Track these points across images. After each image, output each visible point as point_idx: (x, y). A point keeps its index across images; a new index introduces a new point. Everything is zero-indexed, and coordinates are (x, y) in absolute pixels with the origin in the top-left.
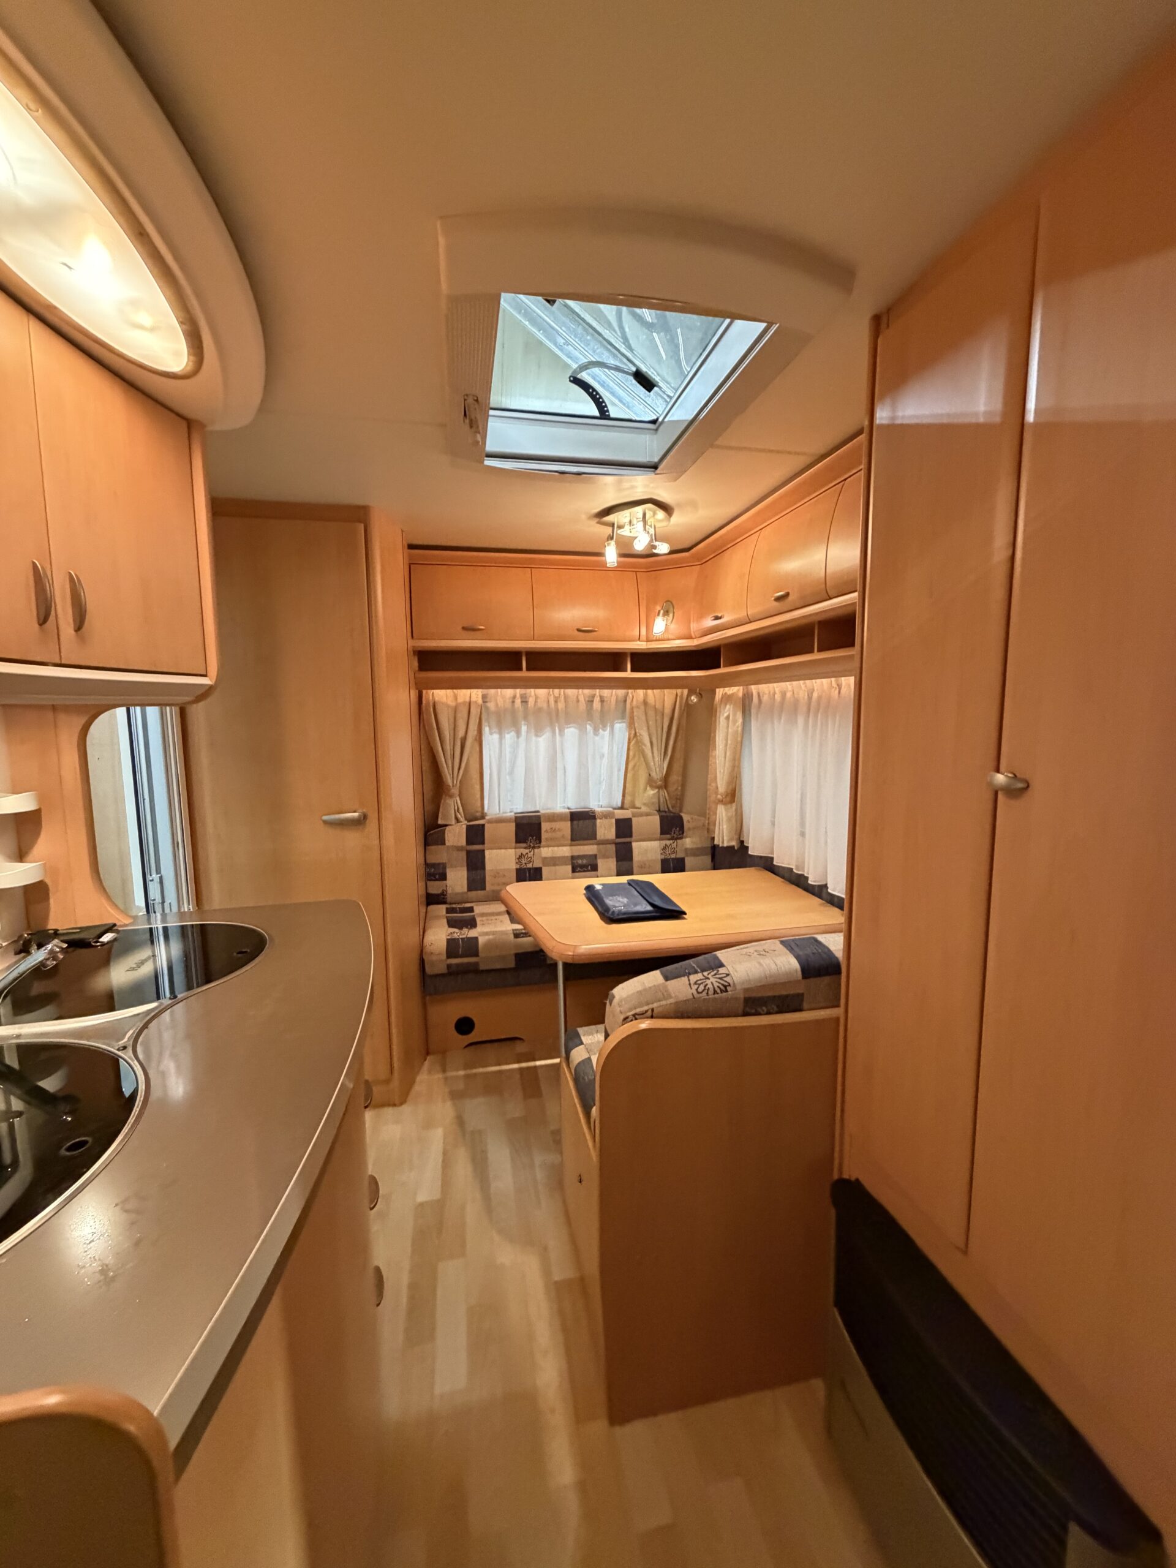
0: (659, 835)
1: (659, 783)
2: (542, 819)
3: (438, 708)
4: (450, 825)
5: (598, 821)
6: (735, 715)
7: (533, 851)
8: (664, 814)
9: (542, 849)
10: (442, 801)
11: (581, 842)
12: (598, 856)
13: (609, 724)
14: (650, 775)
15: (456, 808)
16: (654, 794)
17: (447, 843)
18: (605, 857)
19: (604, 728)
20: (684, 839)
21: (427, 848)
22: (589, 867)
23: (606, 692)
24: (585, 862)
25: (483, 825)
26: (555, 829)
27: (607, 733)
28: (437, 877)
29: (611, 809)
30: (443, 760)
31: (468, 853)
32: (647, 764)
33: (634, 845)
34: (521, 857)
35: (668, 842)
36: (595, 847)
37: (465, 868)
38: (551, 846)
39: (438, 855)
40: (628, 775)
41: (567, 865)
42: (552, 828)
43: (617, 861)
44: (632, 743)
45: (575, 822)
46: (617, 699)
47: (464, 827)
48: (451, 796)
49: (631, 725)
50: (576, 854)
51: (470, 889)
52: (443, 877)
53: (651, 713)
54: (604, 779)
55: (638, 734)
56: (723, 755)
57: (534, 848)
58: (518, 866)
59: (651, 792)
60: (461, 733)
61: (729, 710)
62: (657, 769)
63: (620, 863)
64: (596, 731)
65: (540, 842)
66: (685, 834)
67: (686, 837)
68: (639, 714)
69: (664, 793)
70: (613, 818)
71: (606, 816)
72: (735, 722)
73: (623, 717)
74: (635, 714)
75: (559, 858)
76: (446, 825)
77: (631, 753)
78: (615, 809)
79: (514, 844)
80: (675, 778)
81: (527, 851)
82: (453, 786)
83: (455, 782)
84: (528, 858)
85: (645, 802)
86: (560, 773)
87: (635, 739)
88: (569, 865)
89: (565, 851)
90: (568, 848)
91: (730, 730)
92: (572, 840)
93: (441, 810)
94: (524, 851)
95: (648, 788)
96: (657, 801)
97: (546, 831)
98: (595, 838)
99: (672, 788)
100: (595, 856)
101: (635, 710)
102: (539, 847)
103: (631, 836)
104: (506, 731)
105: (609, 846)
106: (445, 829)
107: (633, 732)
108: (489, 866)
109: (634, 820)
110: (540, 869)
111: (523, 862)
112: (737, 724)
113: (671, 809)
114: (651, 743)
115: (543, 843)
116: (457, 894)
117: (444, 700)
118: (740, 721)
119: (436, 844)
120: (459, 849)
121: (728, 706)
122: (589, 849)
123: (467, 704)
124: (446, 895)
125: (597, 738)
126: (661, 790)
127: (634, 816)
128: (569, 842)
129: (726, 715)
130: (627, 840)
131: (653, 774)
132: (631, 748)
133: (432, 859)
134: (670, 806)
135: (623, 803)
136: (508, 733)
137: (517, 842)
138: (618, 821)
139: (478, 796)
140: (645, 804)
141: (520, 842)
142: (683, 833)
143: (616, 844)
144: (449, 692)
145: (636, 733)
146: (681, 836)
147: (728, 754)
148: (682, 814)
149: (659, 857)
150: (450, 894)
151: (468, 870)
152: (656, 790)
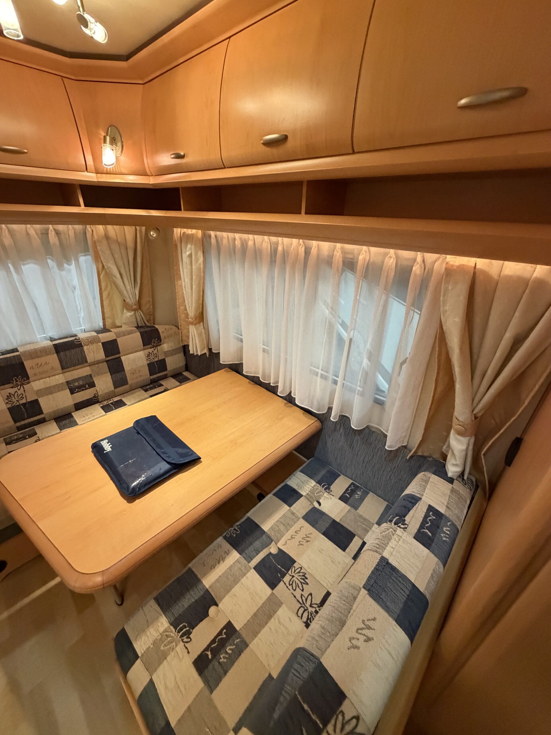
0: (143, 347)
1: (135, 307)
2: (23, 359)
5: (85, 348)
6: (196, 254)
7: (22, 388)
8: (143, 330)
9: (32, 383)
11: (73, 368)
12: (93, 375)
13: (73, 258)
14: (125, 301)
16: (131, 316)
18: (99, 374)
19: (69, 262)
20: (162, 345)
22: (87, 385)
23: (61, 227)
24: (81, 383)
26: (41, 363)
27: (73, 267)
29: (94, 334)
32: (121, 292)
33: (123, 358)
34: (9, 397)
35: (150, 350)
36: (88, 368)
38: (41, 379)
40: (104, 302)
41: (63, 390)
43: (111, 375)
44: (101, 276)
45: (62, 354)
46: (75, 233)
49: (97, 258)
50: (69, 379)
53: (115, 248)
54: (81, 309)
55: (106, 267)
56: (190, 288)
57: (22, 385)
58: (9, 406)
59: (129, 314)
61: (191, 249)
62: (131, 296)
63: (114, 375)
64: (60, 266)
65: (28, 378)
66: (162, 342)
67: (163, 344)
68: (103, 247)
69: (139, 313)
70: (99, 342)
71: (92, 341)
72: (197, 260)
73: (86, 251)
74: (99, 248)
75: (54, 386)
77: (103, 285)
78: (98, 332)
80: (146, 299)
81: (16, 389)
84: (18, 395)
85: (124, 322)
86: (30, 310)
87: (104, 271)
88: (65, 389)
90: (61, 376)
91: (194, 267)
92: (63, 368)
94: (12, 391)
95: (125, 311)
96: (135, 320)
97: (32, 368)
98: (87, 362)
99: (145, 307)
100: (91, 376)
101: (97, 244)
102: (29, 383)
103: (119, 353)
105: (101, 365)
107: (101, 266)
109: (118, 340)
110: (37, 401)
111: (14, 400)
112: (199, 262)
113: (147, 324)
114: (121, 274)
115: (32, 379)
118: (201, 259)
121: (189, 246)
122: (82, 372)
125: (64, 273)
126: (137, 312)
127: (118, 337)
128: (61, 371)
129: (188, 253)
130: (117, 356)
131: (128, 300)
132: (102, 280)
134: (146, 322)
135: (104, 325)
138: (105, 345)
140: (124, 324)
141: (4, 384)
142: (161, 341)
143: (107, 361)
145: (103, 266)
146: (160, 343)
147: (194, 287)
148: (157, 326)
149: (145, 363)
152: (133, 313)
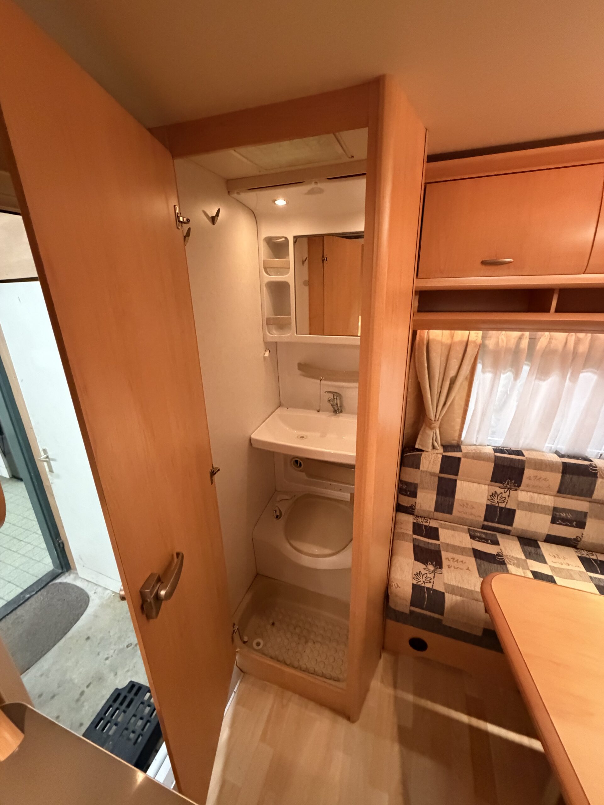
2: (526, 465)
3: (433, 347)
4: (427, 452)
7: (508, 492)
9: (519, 492)
10: (422, 429)
11: (569, 496)
12: (588, 515)
15: (435, 438)
17: (421, 468)
18: (598, 517)
21: (403, 468)
22: (575, 523)
24: (570, 516)
25: (459, 459)
26: (540, 478)
28: (408, 493)
30: (429, 396)
31: (440, 479)
34: (494, 495)
36: (588, 504)
37: (435, 492)
38: (531, 492)
39: (411, 475)
41: (545, 513)
42: (537, 476)
45: (568, 476)
47: (440, 456)
48: (431, 429)
50: (559, 506)
51: (436, 510)
52: (414, 495)
57: (510, 489)
58: (489, 503)
60: (452, 373)
65: (519, 486)
75: (538, 505)
76: (422, 451)
79: (488, 482)
81: (502, 491)
82: (435, 421)
83: (437, 417)
84: (501, 498)
88: (548, 514)
89: (549, 501)
90: (552, 498)
92: (559, 491)
93: (419, 436)
94: (499, 491)
97: (529, 478)
98: (591, 496)
100: (585, 514)
102: (517, 490)
104: (503, 371)
106: (421, 454)
108: (458, 495)
110: (514, 511)
111: (496, 500)
115: (521, 488)
116: (424, 511)
117: (439, 338)
119: (412, 467)
120: (433, 474)
122: (579, 505)
123: (464, 344)
124: (414, 509)
128: (555, 493)
133: (406, 478)
136: (504, 373)
137: (492, 481)
139: (458, 428)
141: (496, 482)
144: (446, 332)
150: (418, 510)
151: (438, 494)
